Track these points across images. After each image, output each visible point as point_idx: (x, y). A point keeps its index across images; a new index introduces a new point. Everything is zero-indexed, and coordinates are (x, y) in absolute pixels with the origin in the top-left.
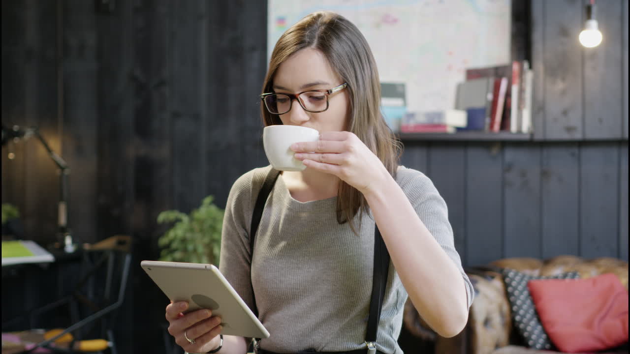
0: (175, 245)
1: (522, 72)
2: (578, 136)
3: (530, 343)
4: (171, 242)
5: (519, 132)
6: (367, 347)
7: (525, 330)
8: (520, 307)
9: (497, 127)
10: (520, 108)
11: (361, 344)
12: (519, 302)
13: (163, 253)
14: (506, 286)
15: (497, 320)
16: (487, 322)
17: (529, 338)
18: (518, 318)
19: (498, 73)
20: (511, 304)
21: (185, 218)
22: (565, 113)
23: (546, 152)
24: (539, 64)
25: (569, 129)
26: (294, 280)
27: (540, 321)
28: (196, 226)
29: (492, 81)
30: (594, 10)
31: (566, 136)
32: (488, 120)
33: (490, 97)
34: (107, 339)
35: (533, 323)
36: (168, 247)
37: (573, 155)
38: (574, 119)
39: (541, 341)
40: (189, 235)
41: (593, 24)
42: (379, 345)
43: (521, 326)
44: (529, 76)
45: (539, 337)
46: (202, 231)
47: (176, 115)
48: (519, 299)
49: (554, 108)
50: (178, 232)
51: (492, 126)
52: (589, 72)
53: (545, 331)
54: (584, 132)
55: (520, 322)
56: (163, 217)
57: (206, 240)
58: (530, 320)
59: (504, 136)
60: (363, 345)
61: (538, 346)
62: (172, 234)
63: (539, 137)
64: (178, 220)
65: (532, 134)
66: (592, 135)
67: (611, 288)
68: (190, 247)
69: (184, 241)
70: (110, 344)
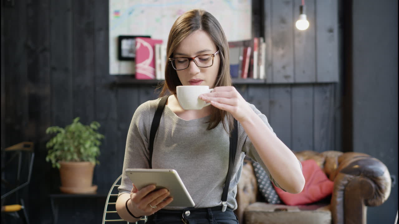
0: (56, 147)
1: (259, 44)
2: (291, 81)
3: (269, 200)
4: (54, 145)
5: (258, 78)
6: (222, 204)
7: (265, 193)
8: (262, 180)
9: (245, 76)
10: (259, 65)
11: (220, 202)
12: (261, 177)
13: (49, 152)
14: (254, 168)
15: (250, 188)
16: (245, 189)
17: (268, 198)
18: (261, 186)
19: (245, 44)
20: (257, 178)
21: (63, 131)
22: (284, 67)
23: (272, 90)
24: (269, 40)
25: (287, 77)
26: (183, 166)
27: (273, 188)
28: (69, 135)
29: (242, 49)
30: (305, 9)
31: (284, 81)
32: (240, 72)
33: (241, 58)
34: (20, 204)
35: (270, 189)
36: (52, 148)
37: (287, 91)
38: (289, 71)
39: (275, 199)
40: (65, 141)
41: (304, 16)
42: (228, 203)
43: (263, 191)
44: (263, 46)
45: (274, 197)
46: (72, 138)
47: (54, 69)
48: (262, 175)
49: (278, 65)
50: (59, 139)
51: (242, 75)
52: (297, 44)
53: (277, 193)
54: (294, 79)
55: (263, 188)
56: (48, 130)
57: (76, 144)
58: (268, 187)
59: (250, 81)
60: (221, 203)
61: (274, 202)
62: (55, 140)
63: (269, 81)
64: (58, 132)
65: (265, 80)
66: (299, 80)
67: (312, 168)
68: (66, 148)
69: (62, 144)
70: (23, 207)
